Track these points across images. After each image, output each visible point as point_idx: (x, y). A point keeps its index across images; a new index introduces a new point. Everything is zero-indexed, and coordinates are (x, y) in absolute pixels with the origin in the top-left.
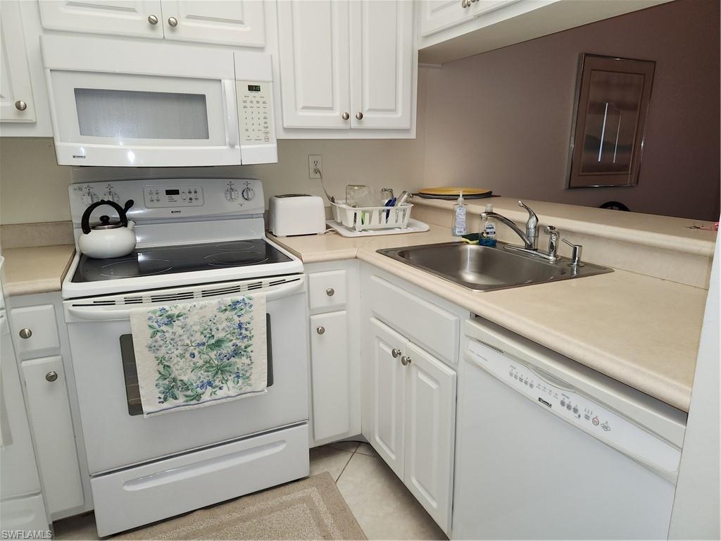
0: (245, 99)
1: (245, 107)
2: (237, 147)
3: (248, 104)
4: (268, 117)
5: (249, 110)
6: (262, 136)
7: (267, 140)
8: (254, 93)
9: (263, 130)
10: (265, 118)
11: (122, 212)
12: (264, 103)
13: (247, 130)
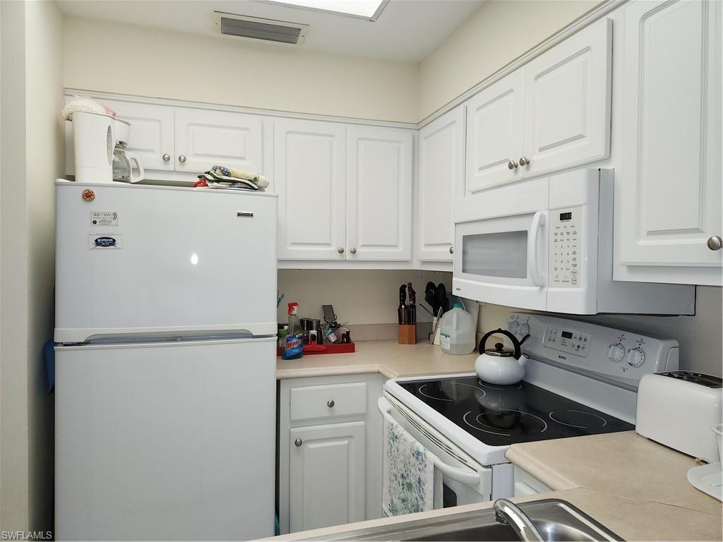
0: (556, 231)
1: (556, 241)
2: (545, 289)
3: (559, 237)
4: (577, 252)
5: (559, 243)
6: (570, 277)
7: (574, 281)
8: (565, 223)
9: (572, 268)
10: (574, 253)
11: (517, 344)
12: (575, 233)
13: (556, 269)
